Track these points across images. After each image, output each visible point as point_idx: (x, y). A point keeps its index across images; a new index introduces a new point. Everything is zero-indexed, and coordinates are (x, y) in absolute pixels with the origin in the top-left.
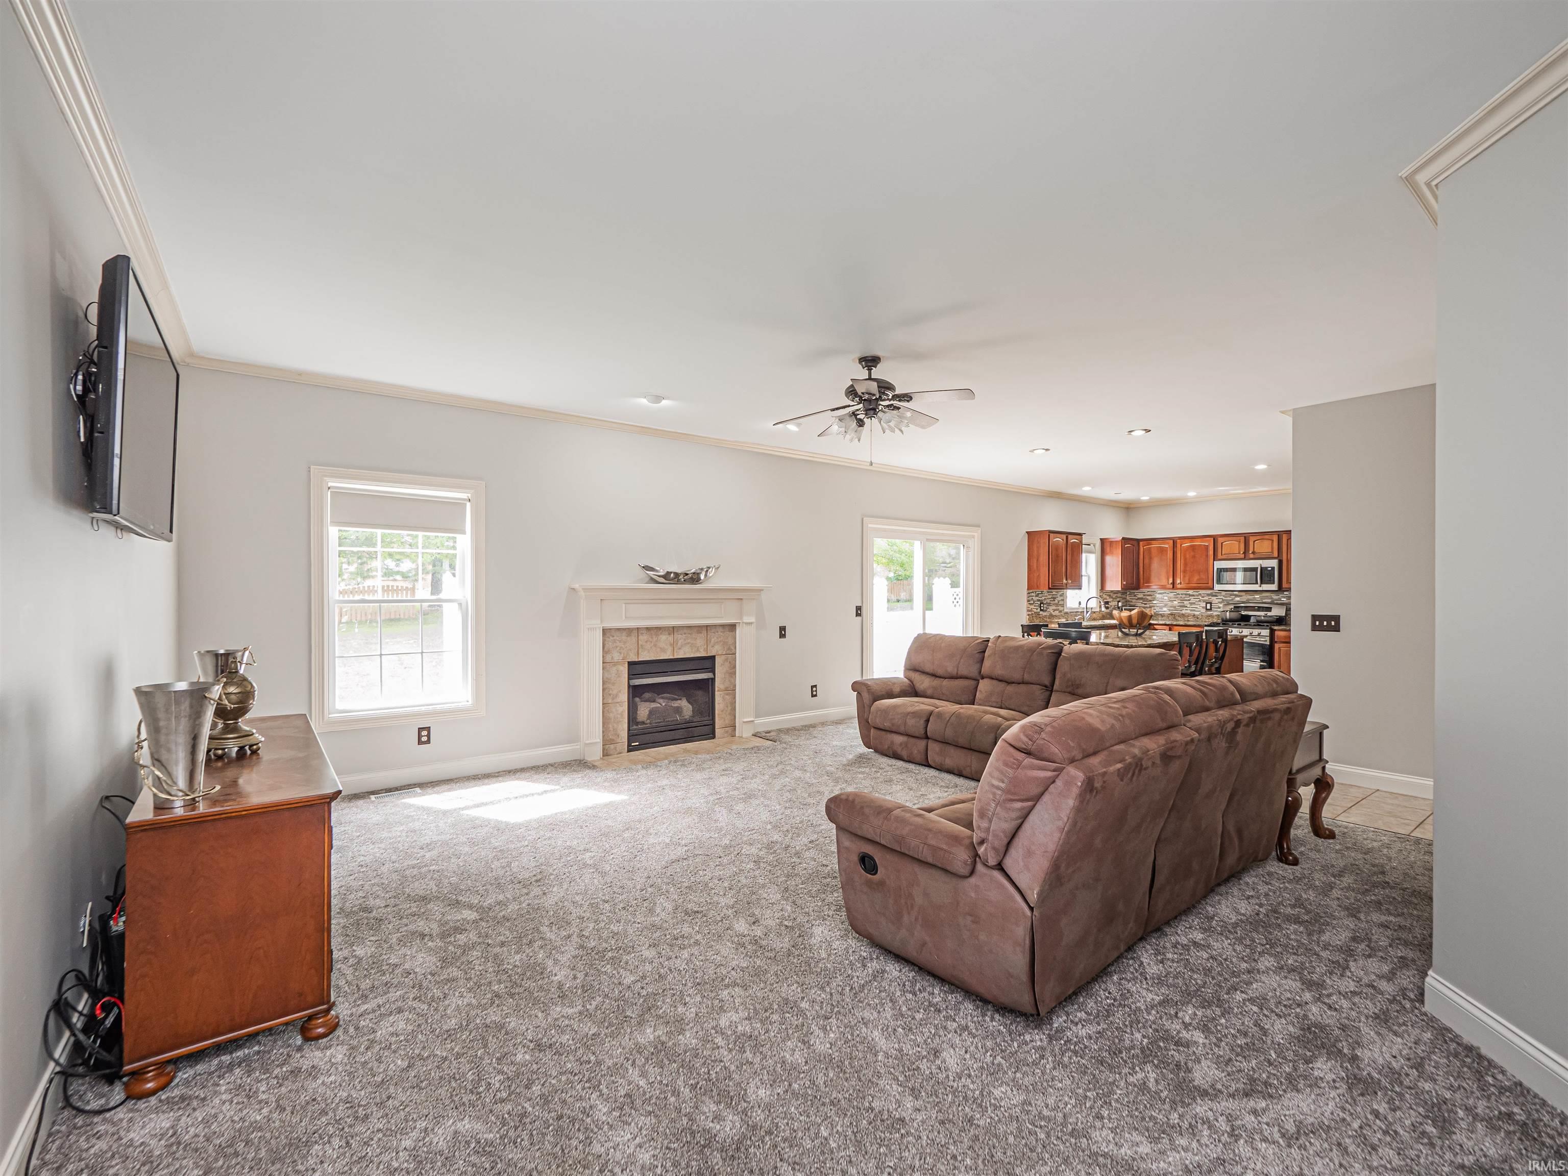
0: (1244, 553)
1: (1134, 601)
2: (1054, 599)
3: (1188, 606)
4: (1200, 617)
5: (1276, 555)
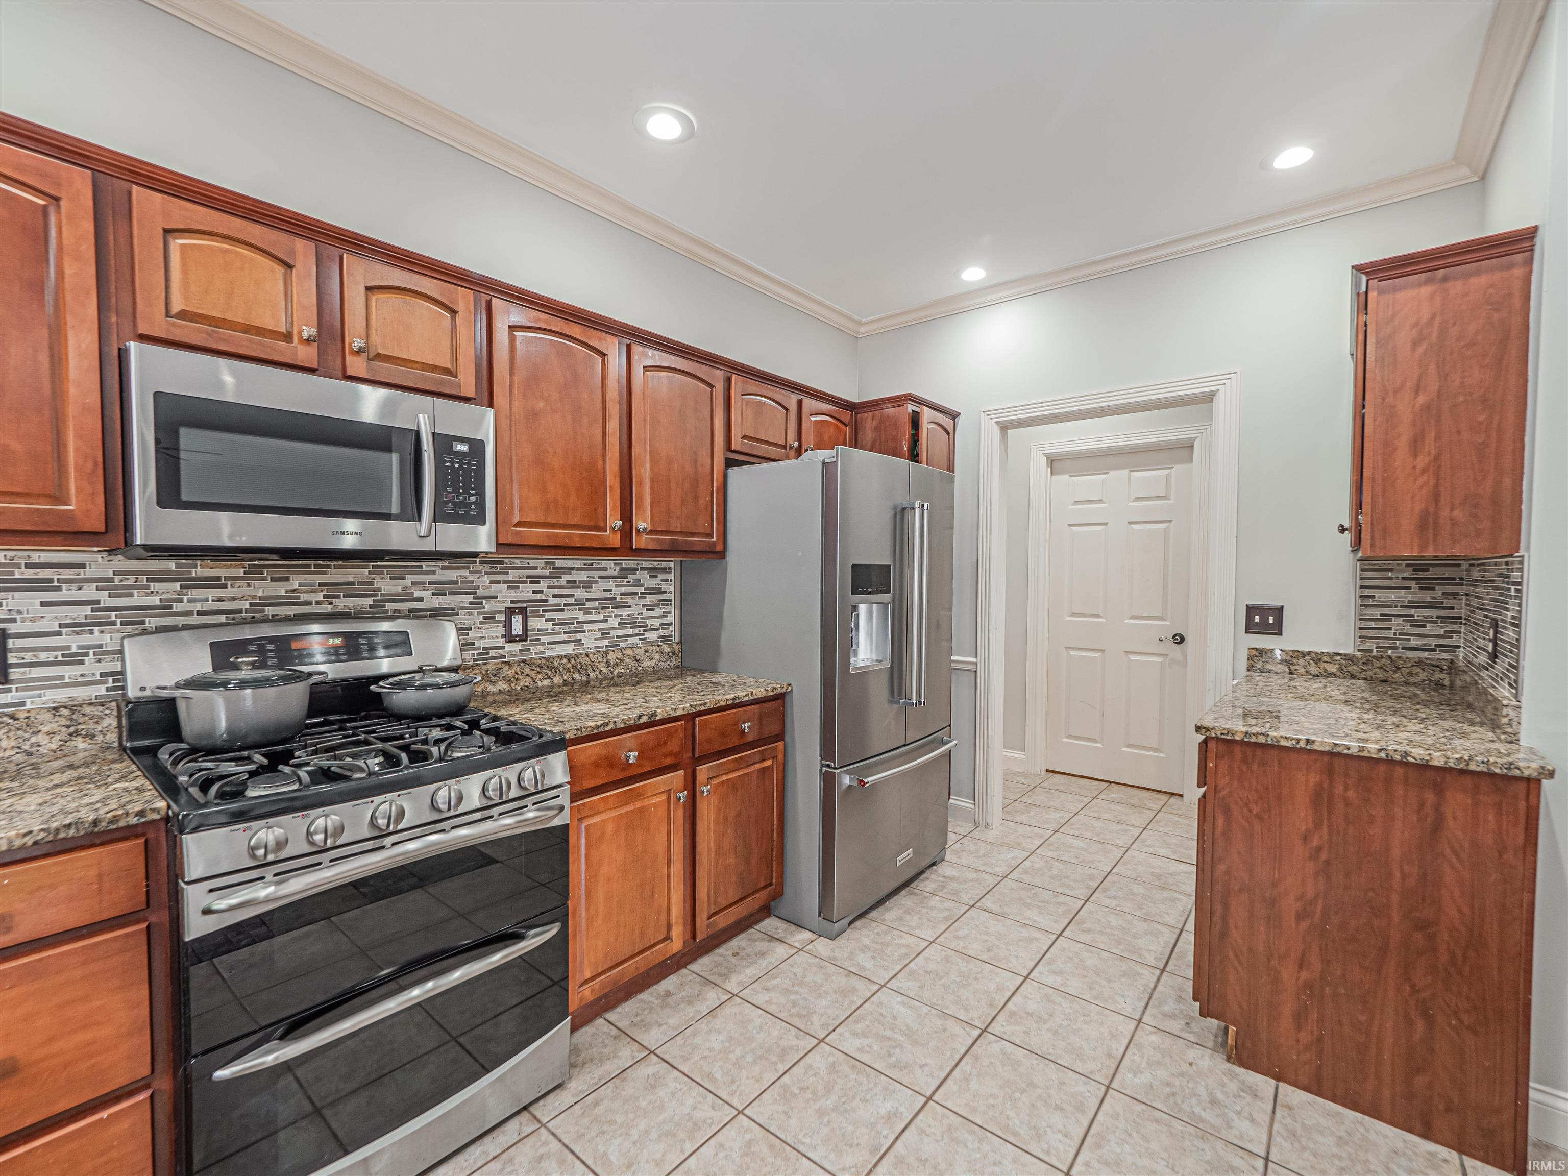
0: (320, 343)
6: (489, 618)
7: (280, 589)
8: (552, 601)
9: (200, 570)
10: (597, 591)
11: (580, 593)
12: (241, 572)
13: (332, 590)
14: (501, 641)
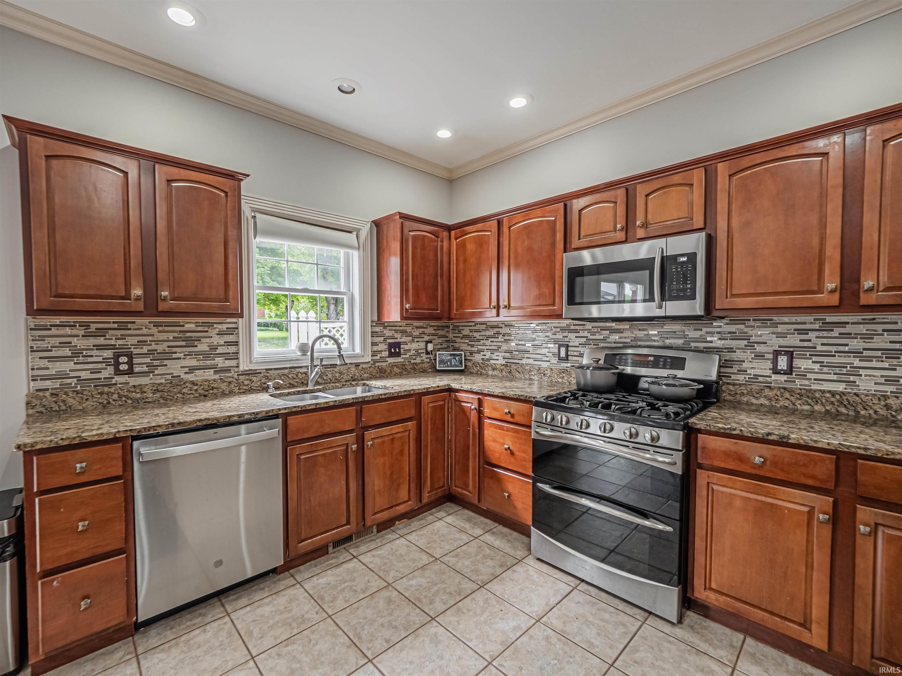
0: (626, 229)
1: (458, 340)
2: (191, 342)
3: (531, 350)
4: (548, 372)
5: (699, 222)
6: (760, 356)
8: (819, 348)
10: (879, 342)
11: (855, 344)
12: (628, 327)
14: (769, 372)
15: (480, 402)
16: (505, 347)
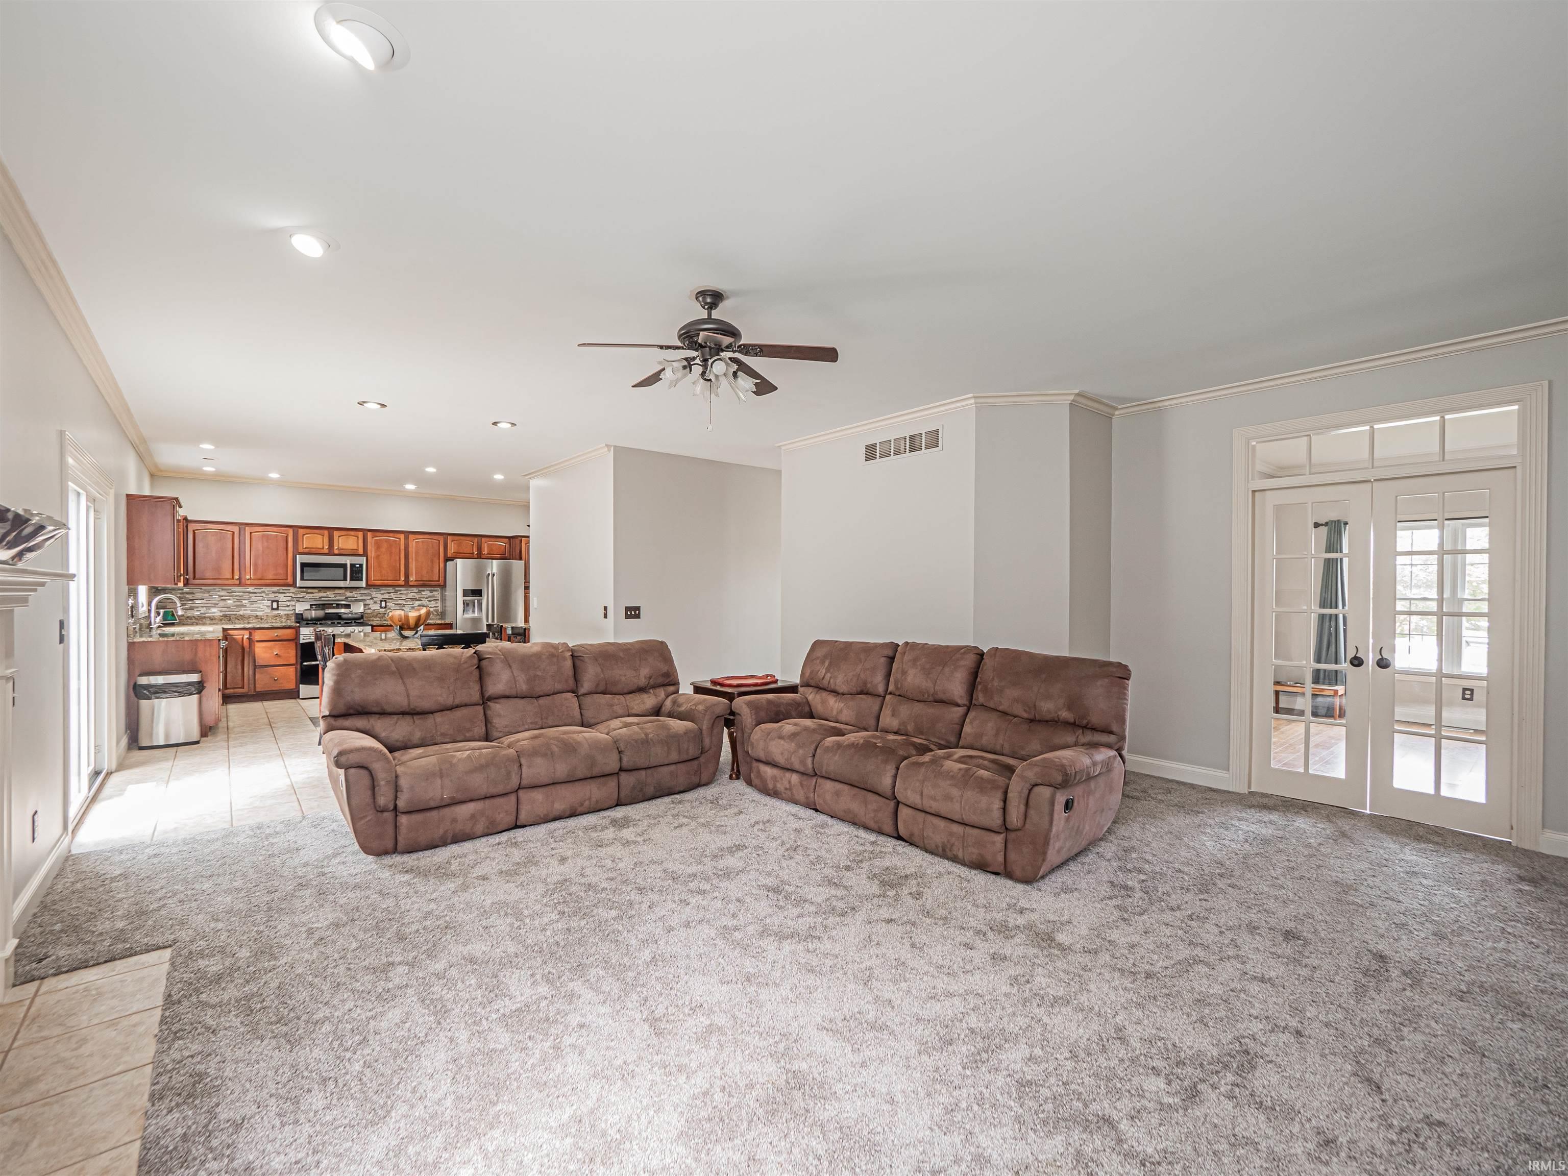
0: (330, 550)
3: (248, 605)
6: (375, 602)
7: (325, 594)
9: (310, 591)
10: (410, 596)
11: (404, 597)
12: (317, 591)
13: (336, 595)
15: (250, 634)
16: (221, 604)
